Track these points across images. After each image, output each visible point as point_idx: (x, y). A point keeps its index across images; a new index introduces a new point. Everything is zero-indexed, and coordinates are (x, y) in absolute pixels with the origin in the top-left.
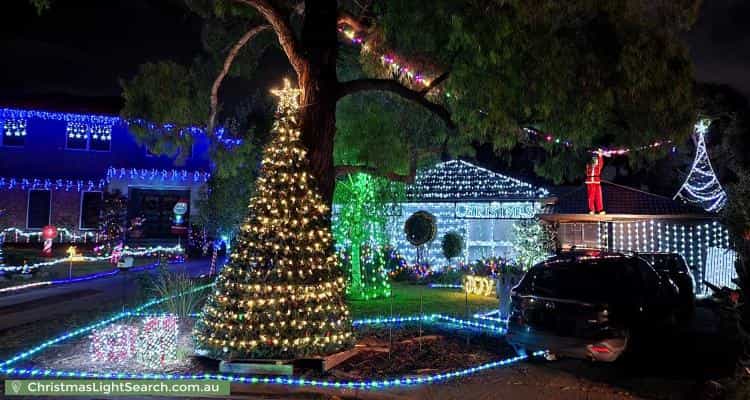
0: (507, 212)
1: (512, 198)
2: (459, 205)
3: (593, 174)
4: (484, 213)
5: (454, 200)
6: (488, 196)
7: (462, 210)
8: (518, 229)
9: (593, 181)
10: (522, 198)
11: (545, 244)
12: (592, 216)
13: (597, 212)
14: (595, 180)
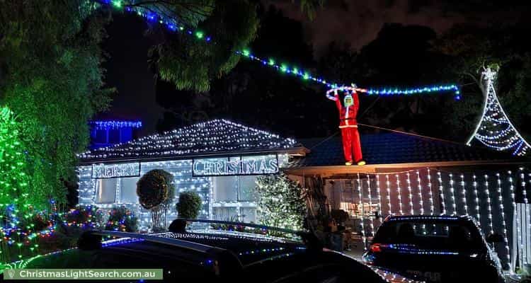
0: (248, 166)
1: (254, 151)
2: (198, 161)
3: (347, 116)
4: (222, 170)
5: (193, 157)
6: (228, 150)
7: (201, 167)
8: (261, 187)
9: (347, 125)
10: (264, 151)
11: (292, 204)
12: (348, 167)
13: (355, 163)
14: (350, 123)
